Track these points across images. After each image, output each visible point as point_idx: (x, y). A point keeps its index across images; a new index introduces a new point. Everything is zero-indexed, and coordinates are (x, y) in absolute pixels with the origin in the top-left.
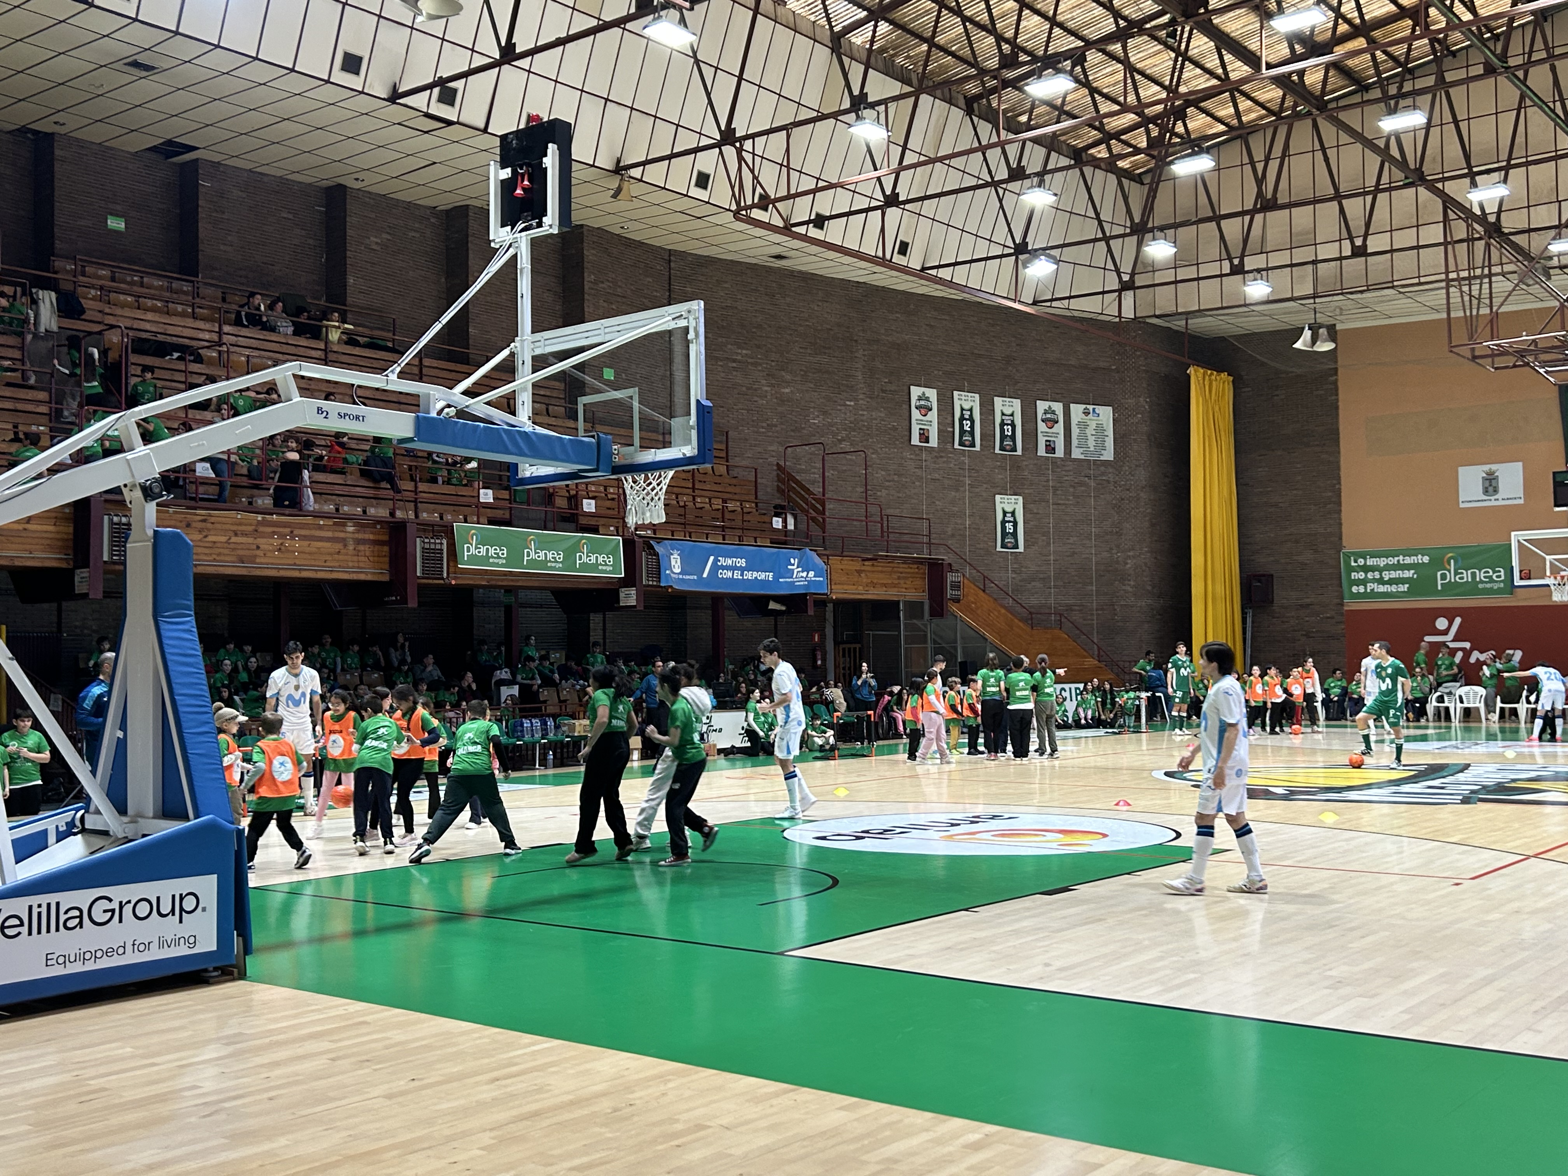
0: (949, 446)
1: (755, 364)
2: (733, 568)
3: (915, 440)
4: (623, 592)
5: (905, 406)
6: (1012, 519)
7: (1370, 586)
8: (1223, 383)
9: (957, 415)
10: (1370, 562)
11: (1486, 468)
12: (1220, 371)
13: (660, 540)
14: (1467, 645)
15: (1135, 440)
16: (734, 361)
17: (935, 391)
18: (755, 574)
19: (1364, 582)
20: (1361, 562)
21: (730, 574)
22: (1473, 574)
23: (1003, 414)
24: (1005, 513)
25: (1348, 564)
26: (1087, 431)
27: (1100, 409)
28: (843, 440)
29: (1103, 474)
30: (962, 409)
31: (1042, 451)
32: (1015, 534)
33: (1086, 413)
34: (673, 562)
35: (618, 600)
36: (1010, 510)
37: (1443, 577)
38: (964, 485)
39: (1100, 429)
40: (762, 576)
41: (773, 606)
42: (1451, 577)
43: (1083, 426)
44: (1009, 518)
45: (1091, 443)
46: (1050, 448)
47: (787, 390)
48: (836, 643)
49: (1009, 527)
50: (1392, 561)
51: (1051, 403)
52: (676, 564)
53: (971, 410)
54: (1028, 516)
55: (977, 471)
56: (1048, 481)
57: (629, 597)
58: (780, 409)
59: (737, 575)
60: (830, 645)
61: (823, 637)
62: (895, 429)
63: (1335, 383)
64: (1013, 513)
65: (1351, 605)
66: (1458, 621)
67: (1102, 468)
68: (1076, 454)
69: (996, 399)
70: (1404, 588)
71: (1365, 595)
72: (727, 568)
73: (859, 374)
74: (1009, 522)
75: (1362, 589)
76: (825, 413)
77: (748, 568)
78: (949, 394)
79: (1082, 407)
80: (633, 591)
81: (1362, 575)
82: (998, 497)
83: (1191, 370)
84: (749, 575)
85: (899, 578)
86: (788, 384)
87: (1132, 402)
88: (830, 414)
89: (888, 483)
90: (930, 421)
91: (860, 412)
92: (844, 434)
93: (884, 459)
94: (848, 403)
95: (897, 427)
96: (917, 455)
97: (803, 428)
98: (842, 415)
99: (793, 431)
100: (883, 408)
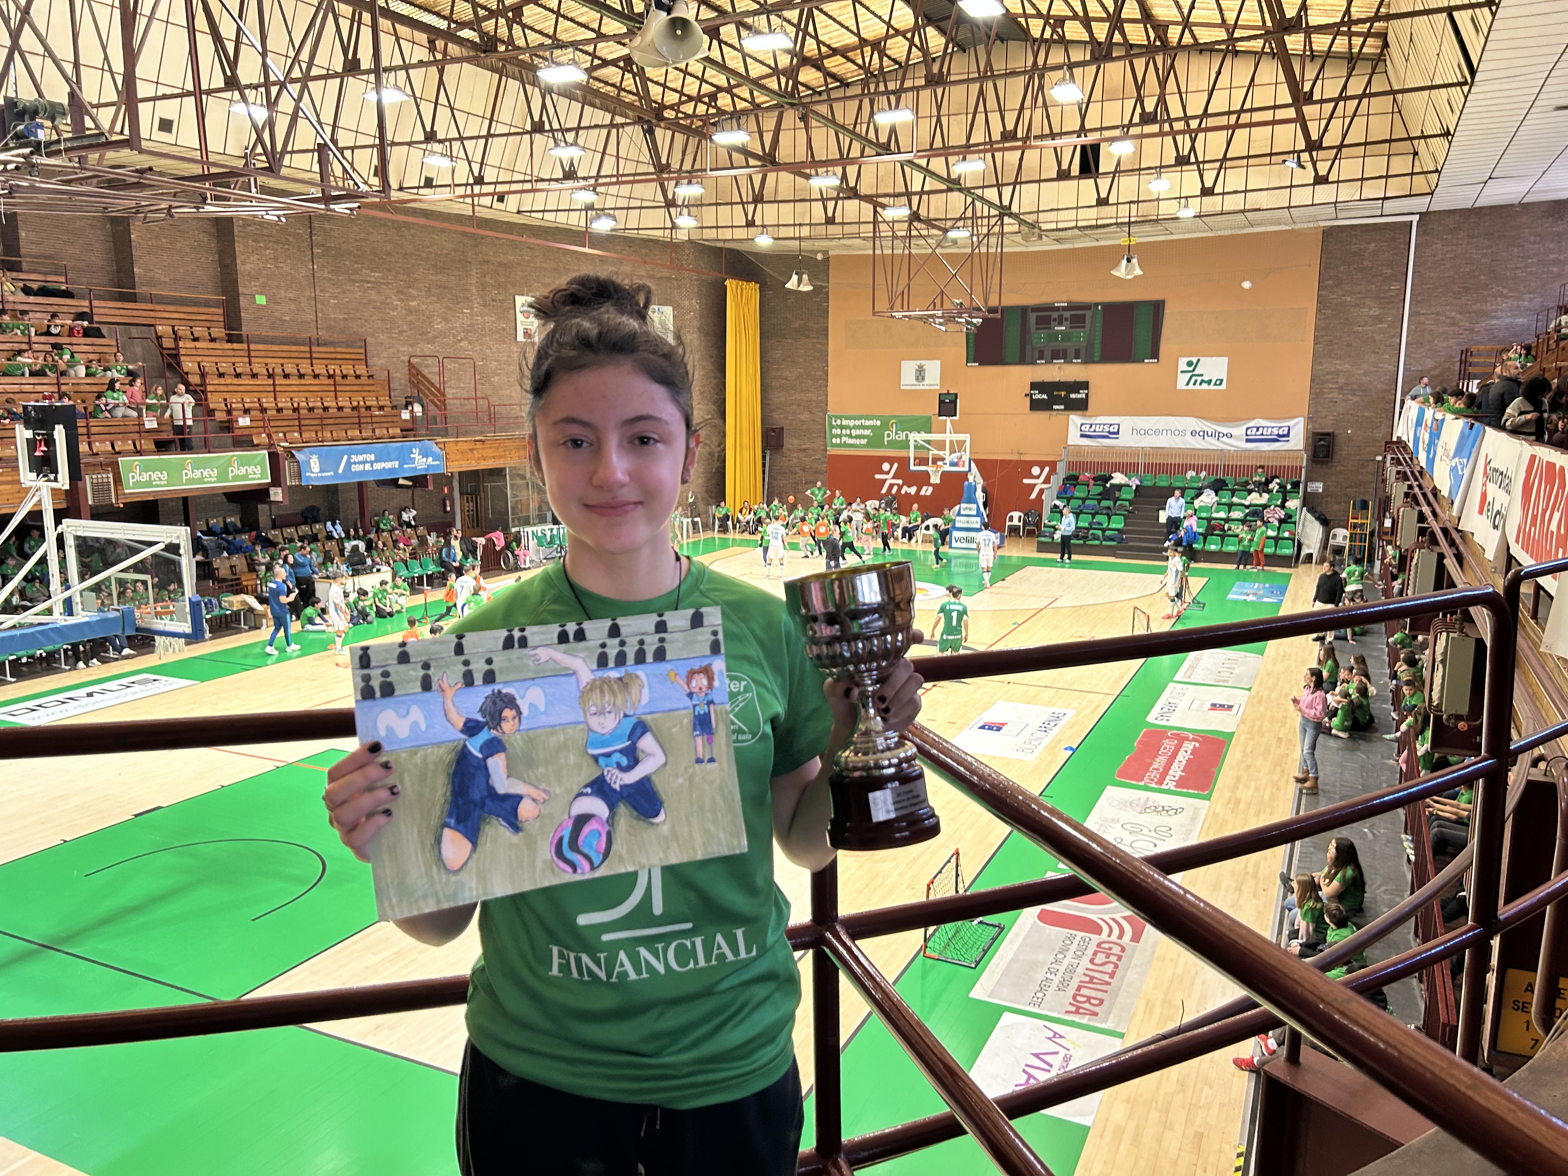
1: (387, 284)
2: (364, 462)
3: (520, 337)
4: (272, 491)
5: (512, 312)
7: (844, 439)
8: (752, 290)
10: (845, 422)
11: (918, 362)
12: (749, 281)
13: (299, 449)
14: (900, 482)
15: (689, 331)
16: (369, 282)
18: (383, 465)
19: (840, 436)
20: (839, 422)
21: (361, 467)
22: (907, 435)
25: (830, 423)
28: (462, 340)
34: (312, 464)
35: (269, 496)
37: (889, 436)
40: (388, 465)
41: (401, 482)
42: (893, 436)
47: (414, 303)
48: (461, 494)
50: (858, 423)
52: (315, 463)
57: (277, 495)
58: (409, 318)
59: (368, 467)
60: (457, 495)
61: (451, 489)
62: (504, 329)
63: (827, 293)
65: (831, 451)
66: (896, 465)
70: (864, 441)
71: (840, 445)
72: (359, 463)
73: (473, 288)
75: (838, 441)
76: (446, 320)
77: (376, 461)
80: (279, 490)
81: (839, 431)
83: (727, 283)
84: (378, 466)
86: (414, 298)
87: (686, 303)
88: (451, 320)
89: (499, 371)
90: (532, 322)
91: (476, 318)
92: (462, 335)
93: (496, 353)
94: (465, 311)
95: (506, 327)
96: (522, 348)
97: (429, 332)
98: (461, 321)
99: (420, 335)
100: (494, 313)
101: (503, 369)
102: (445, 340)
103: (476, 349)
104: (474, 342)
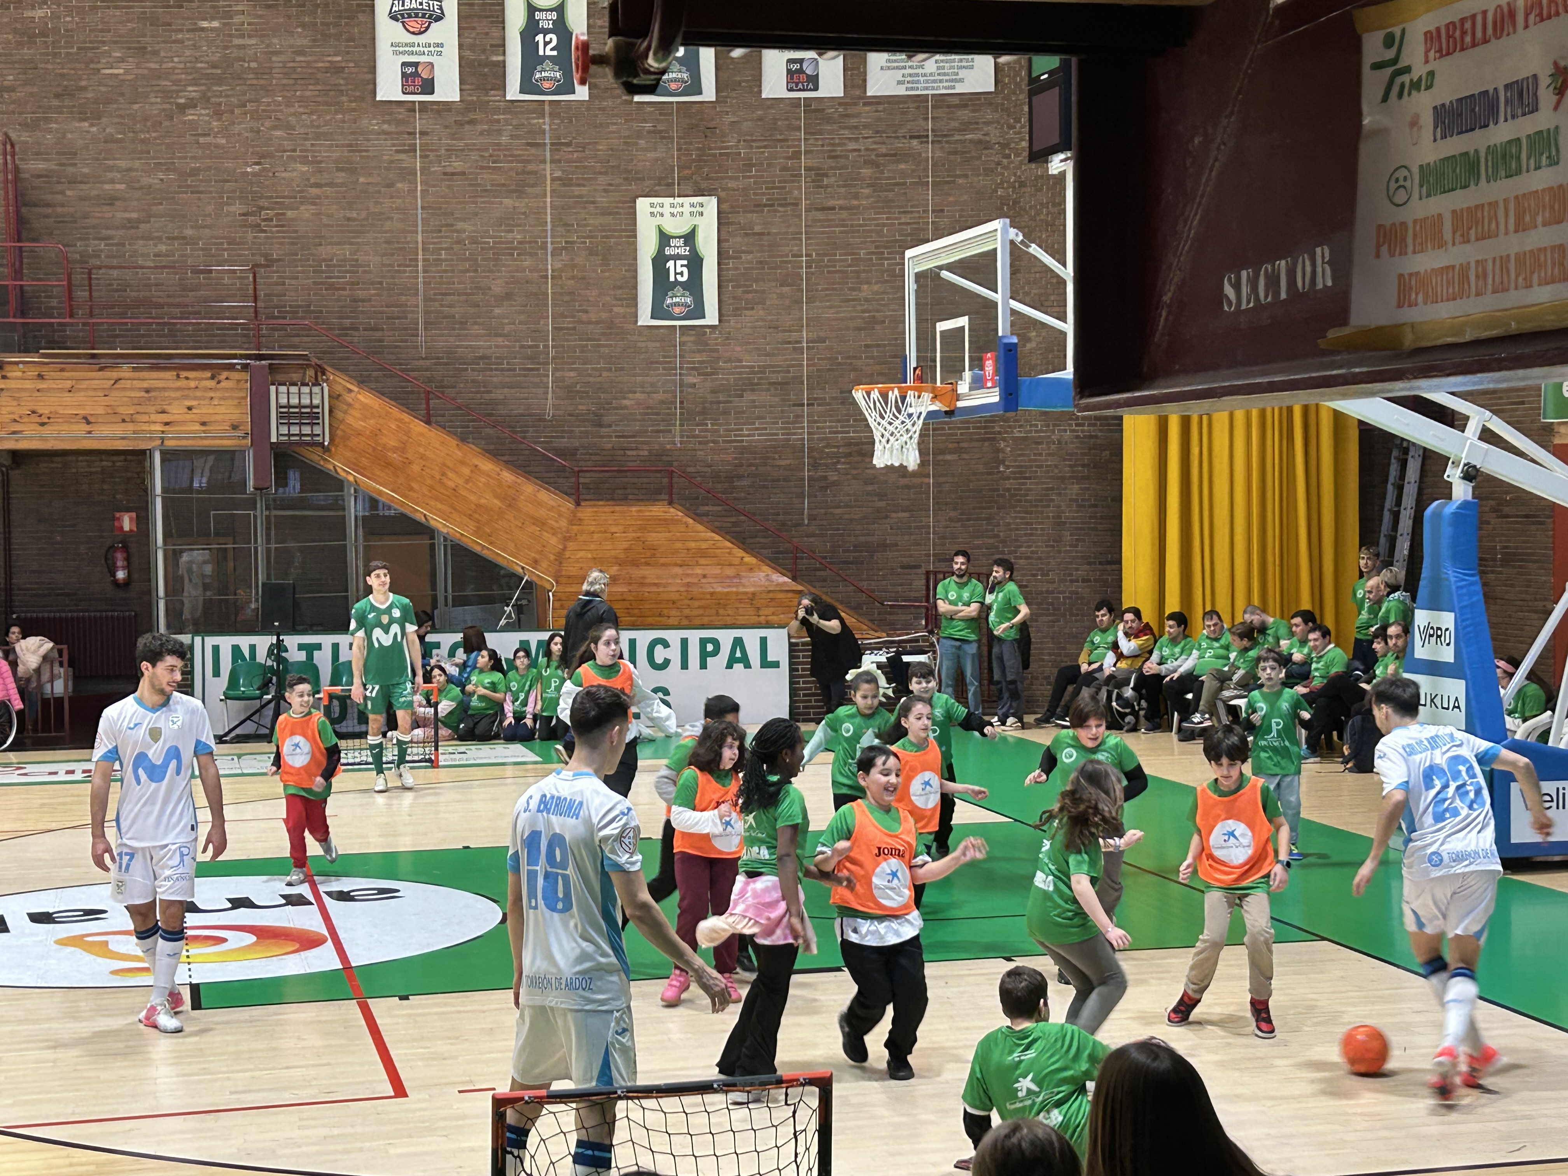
0: (492, 97)
3: (390, 90)
5: (358, 17)
6: (685, 251)
9: (515, 21)
24: (664, 238)
29: (966, 127)
30: (532, 10)
31: (774, 89)
32: (694, 285)
36: (685, 229)
38: (540, 180)
44: (677, 248)
46: (802, 77)
49: (678, 270)
53: (560, 8)
54: (736, 241)
55: (583, 147)
56: (797, 155)
62: (337, 70)
64: (690, 238)
67: (965, 114)
68: (879, 84)
74: (677, 258)
76: (141, 51)
82: (645, 203)
85: (138, 401)
88: (156, 53)
89: (314, 191)
90: (438, 45)
91: (237, 41)
92: (192, 91)
93: (306, 139)
94: (205, 24)
95: (343, 65)
96: (399, 122)
97: (84, 89)
98: (188, 53)
99: (57, 96)
100: (303, 25)
101: (331, 185)
102: (136, 107)
103: (237, 129)
104: (232, 112)
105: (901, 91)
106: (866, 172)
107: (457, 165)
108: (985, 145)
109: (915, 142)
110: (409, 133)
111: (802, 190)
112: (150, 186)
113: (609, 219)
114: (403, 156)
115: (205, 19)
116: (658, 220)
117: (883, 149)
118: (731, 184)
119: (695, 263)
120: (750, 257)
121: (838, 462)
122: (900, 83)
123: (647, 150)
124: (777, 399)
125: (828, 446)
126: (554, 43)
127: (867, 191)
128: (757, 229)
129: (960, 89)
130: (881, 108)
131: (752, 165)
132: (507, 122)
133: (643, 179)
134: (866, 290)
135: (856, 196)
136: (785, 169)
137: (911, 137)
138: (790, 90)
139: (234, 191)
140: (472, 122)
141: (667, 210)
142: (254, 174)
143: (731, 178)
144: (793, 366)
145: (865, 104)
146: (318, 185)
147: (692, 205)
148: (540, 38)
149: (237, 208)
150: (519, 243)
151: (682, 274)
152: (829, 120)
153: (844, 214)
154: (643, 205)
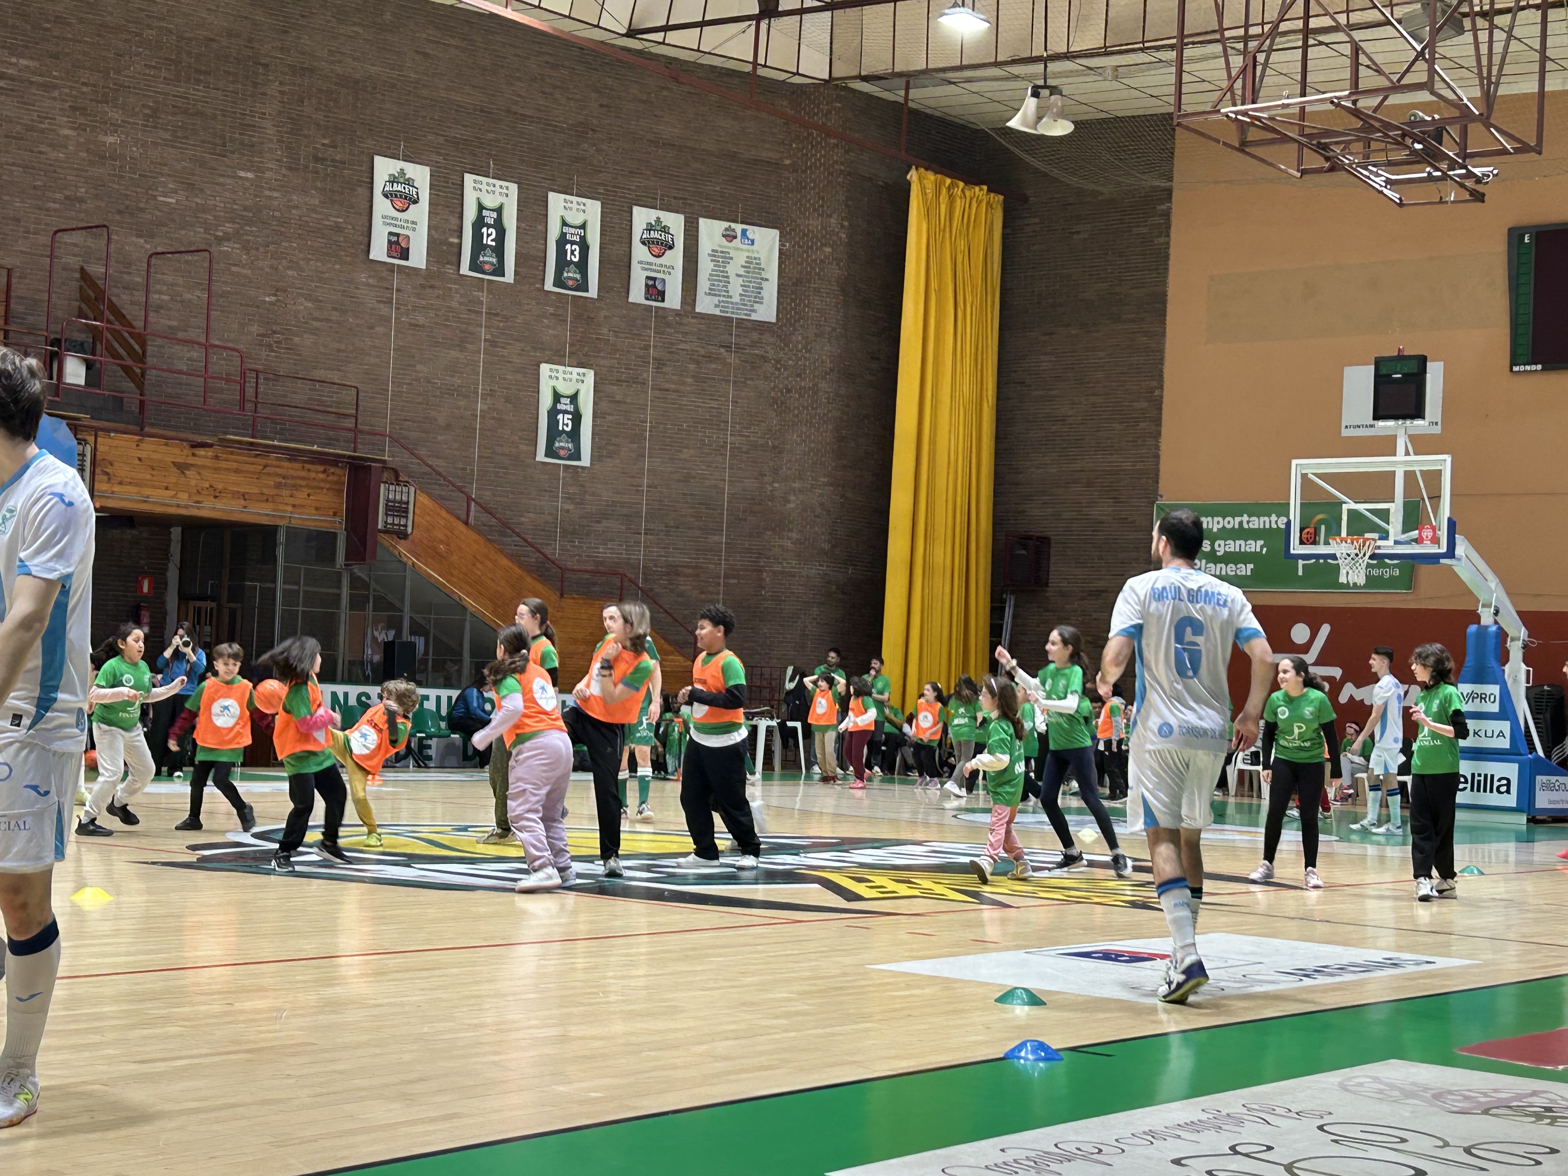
0: (450, 270)
1: (46, 87)
3: (379, 251)
6: (570, 408)
8: (981, 203)
9: (470, 214)
12: (972, 180)
14: (1336, 672)
15: (817, 291)
17: (426, 170)
23: (564, 223)
24: (557, 397)
26: (729, 268)
27: (754, 232)
28: (227, 238)
29: (754, 344)
30: (481, 207)
31: (637, 294)
32: (574, 435)
33: (730, 236)
36: (570, 392)
38: (477, 340)
39: (753, 267)
43: (721, 258)
44: (565, 405)
45: (736, 288)
46: (655, 290)
47: (110, 139)
49: (565, 422)
50: (1231, 523)
51: (662, 214)
53: (499, 210)
54: (604, 405)
55: (506, 319)
56: (647, 348)
58: (96, 171)
62: (338, 229)
63: (1167, 215)
64: (574, 398)
66: (1325, 630)
67: (755, 336)
68: (705, 305)
69: (552, 196)
70: (1246, 570)
73: (267, 124)
74: (565, 412)
76: (191, 187)
78: (455, 178)
79: (720, 226)
82: (545, 368)
83: (913, 175)
85: (278, 486)
86: (115, 128)
87: (815, 224)
88: (202, 190)
89: (316, 324)
90: (414, 223)
91: (267, 193)
92: (229, 227)
93: (312, 281)
94: (242, 174)
95: (344, 226)
96: (382, 279)
97: (142, 210)
98: (227, 195)
99: (120, 212)
100: (316, 189)
101: (327, 320)
102: (183, 232)
103: (260, 264)
104: (258, 249)
105: (717, 312)
106: (692, 367)
107: (421, 320)
108: (764, 359)
109: (722, 350)
110: (387, 289)
111: (649, 374)
112: (190, 301)
113: (519, 376)
114: (382, 306)
115: (243, 170)
116: (554, 383)
117: (702, 352)
118: (602, 362)
119: (577, 418)
120: (611, 418)
121: (661, 579)
122: (716, 306)
123: (548, 327)
124: (623, 527)
125: (656, 566)
126: (493, 236)
127: (690, 380)
128: (618, 398)
129: (754, 317)
130: (703, 321)
131: (618, 350)
132: (457, 292)
133: (544, 349)
134: (686, 454)
135: (684, 384)
136: (638, 357)
137: (721, 346)
138: (647, 299)
139: (254, 315)
140: (432, 287)
141: (561, 375)
142: (270, 303)
143: (603, 358)
144: (635, 503)
145: (693, 317)
146: (317, 319)
147: (578, 374)
148: (484, 230)
149: (255, 329)
150: (459, 386)
151: (567, 425)
152: (669, 325)
153: (674, 396)
154: (545, 369)
